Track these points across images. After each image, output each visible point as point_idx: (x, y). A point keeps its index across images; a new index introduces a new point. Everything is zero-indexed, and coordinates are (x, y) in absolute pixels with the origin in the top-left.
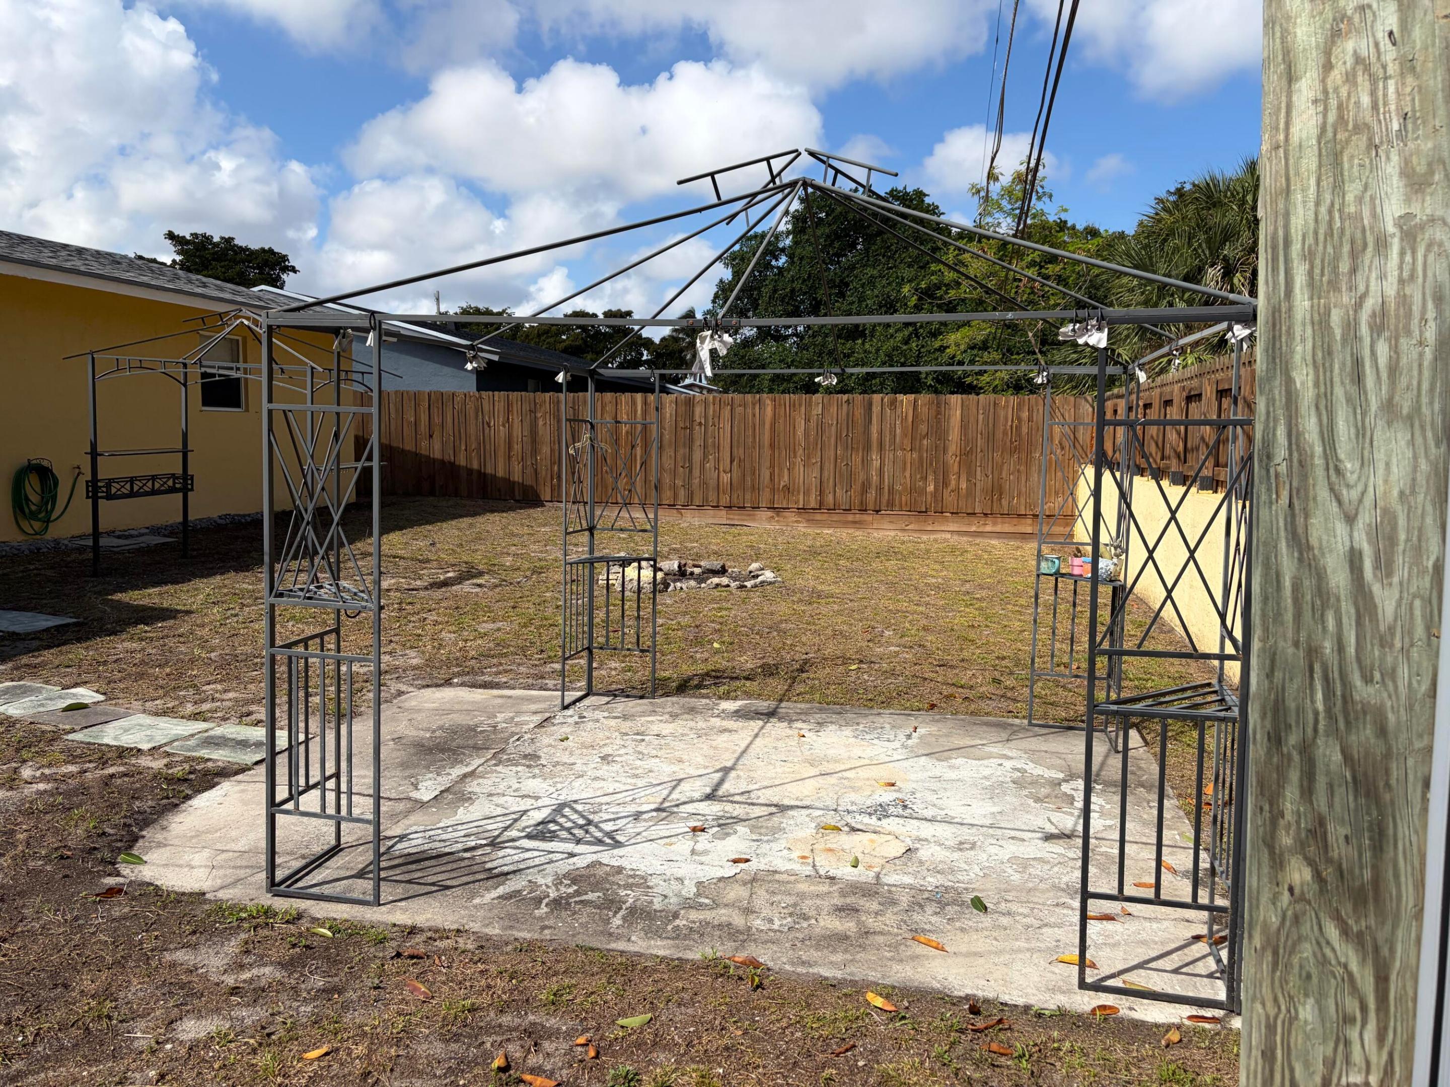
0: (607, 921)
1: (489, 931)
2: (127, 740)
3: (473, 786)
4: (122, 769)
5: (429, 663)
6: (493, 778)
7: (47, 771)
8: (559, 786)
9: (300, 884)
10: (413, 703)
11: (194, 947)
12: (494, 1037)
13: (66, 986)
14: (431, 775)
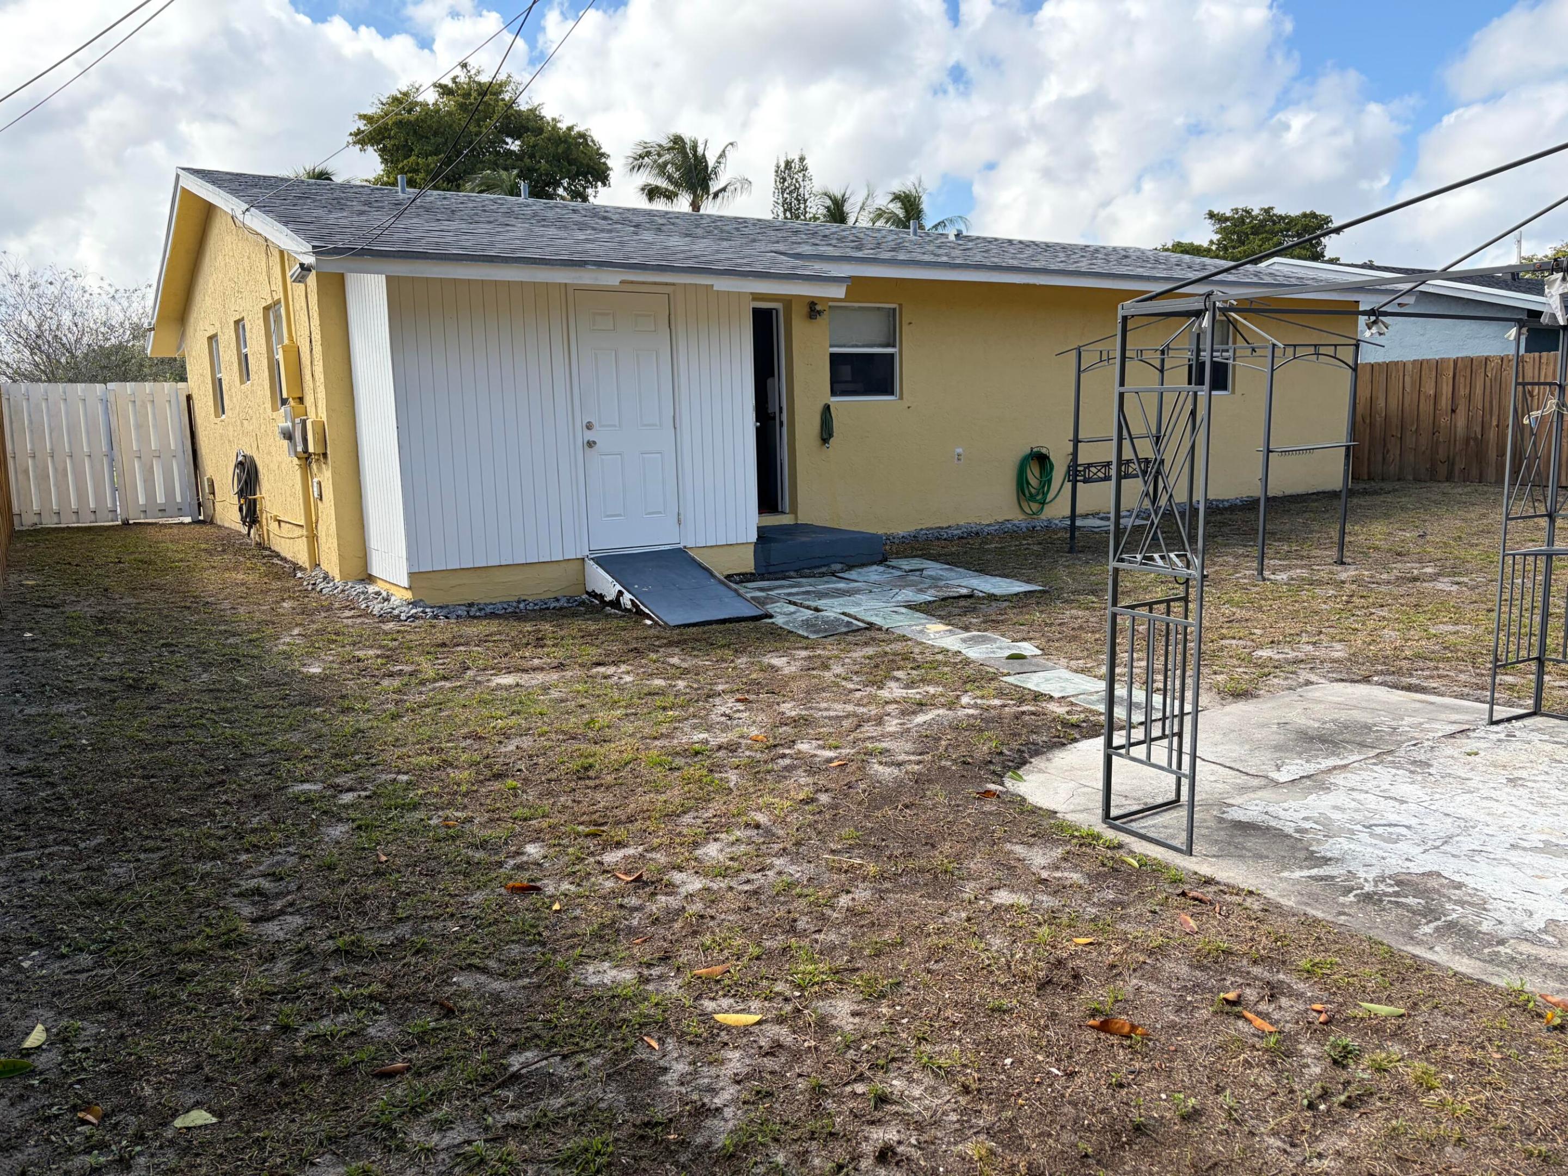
0: (1416, 927)
1: (1283, 901)
2: (1044, 688)
3: (1338, 779)
4: (1033, 709)
5: (1353, 658)
6: (1365, 774)
7: (979, 701)
8: (1437, 796)
9: (1133, 824)
10: (1317, 694)
11: (1031, 845)
12: (1238, 979)
13: (933, 846)
14: (1299, 761)
